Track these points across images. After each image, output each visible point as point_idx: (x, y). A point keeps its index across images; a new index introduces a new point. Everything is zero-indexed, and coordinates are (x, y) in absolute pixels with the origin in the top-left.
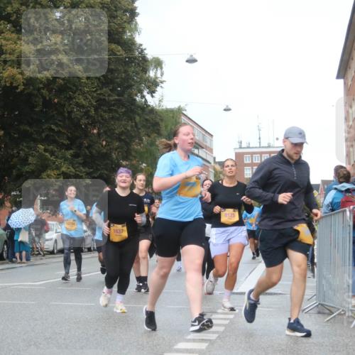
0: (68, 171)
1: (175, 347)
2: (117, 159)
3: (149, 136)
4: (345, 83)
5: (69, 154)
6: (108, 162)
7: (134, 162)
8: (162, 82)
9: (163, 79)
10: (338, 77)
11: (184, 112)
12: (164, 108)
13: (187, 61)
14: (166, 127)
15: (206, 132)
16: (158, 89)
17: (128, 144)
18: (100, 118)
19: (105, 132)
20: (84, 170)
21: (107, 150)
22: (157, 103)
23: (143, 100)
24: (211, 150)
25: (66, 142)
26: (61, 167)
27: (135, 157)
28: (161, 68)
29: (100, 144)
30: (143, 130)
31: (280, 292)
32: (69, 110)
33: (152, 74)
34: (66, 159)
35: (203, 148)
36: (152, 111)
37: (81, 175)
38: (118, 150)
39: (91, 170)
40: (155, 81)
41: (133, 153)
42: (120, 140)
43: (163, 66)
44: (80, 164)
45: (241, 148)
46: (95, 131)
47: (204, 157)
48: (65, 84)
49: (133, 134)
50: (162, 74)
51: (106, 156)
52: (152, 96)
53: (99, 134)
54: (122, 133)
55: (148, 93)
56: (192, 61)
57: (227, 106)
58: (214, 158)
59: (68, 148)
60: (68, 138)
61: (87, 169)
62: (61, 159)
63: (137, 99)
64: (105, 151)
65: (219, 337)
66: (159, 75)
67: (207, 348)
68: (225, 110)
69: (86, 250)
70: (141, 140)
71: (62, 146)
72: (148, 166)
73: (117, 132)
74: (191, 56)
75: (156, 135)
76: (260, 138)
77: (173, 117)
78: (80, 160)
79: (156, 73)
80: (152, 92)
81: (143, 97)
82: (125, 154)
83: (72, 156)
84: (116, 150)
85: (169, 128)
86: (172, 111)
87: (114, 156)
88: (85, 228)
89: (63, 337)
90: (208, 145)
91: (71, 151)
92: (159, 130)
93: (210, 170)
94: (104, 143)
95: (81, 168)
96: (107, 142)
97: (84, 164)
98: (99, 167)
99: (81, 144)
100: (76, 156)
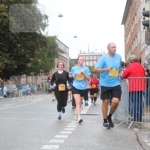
0: (7, 62)
1: (55, 137)
2: (28, 57)
3: (42, 48)
4: (125, 27)
5: (8, 55)
6: (25, 59)
7: (36, 59)
8: (48, 25)
9: (48, 24)
10: (122, 24)
11: (57, 38)
12: (48, 36)
13: (59, 16)
14: (49, 44)
15: (66, 46)
16: (46, 28)
17: (33, 51)
18: (21, 40)
19: (24, 46)
20: (14, 62)
21: (24, 54)
22: (46, 34)
23: (40, 33)
24: (68, 54)
25: (7, 50)
26: (4, 61)
27: (36, 57)
28: (48, 19)
29: (21, 51)
30: (39, 45)
31: (98, 114)
32: (8, 36)
33: (43, 21)
34: (7, 57)
35: (65, 53)
36: (44, 37)
37: (13, 64)
38: (29, 54)
39: (18, 62)
40: (45, 24)
41: (35, 55)
42: (30, 49)
43: (48, 18)
44: (12, 59)
45: (81, 53)
46: (19, 46)
47: (65, 57)
48: (6, 25)
49: (35, 47)
50: (48, 22)
51: (24, 56)
52: (44, 31)
53: (21, 47)
54: (31, 47)
55: (42, 30)
56: (61, 16)
57: (75, 36)
58: (70, 58)
59: (8, 52)
60: (8, 49)
61: (16, 62)
62: (4, 57)
63: (37, 32)
64: (23, 54)
65: (73, 133)
66: (46, 22)
67: (68, 138)
68: (74, 37)
69: (15, 96)
70: (39, 49)
71: (5, 52)
72: (41, 61)
73: (28, 46)
74: (60, 14)
75: (45, 47)
76: (89, 49)
77: (52, 40)
78: (13, 58)
79: (45, 21)
80: (44, 29)
81: (40, 31)
82: (32, 55)
83: (9, 56)
84: (28, 53)
85: (51, 44)
86: (52, 37)
87: (27, 56)
88: (15, 87)
89: (7, 133)
90: (67, 52)
91: (9, 54)
92: (46, 45)
93: (68, 62)
94: (23, 51)
95: (13, 61)
96: (24, 50)
97: (14, 60)
98: (21, 61)
99: (13, 51)
100: (11, 56)
